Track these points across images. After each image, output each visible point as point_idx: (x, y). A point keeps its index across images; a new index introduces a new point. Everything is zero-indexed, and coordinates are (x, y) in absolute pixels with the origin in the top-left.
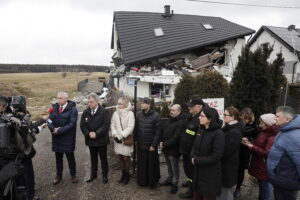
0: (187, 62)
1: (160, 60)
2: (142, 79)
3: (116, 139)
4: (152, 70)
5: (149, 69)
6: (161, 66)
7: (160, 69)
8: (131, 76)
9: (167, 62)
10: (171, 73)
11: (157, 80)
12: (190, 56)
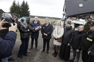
0: (91, 17)
1: (80, 16)
2: (72, 22)
3: (55, 38)
4: (76, 19)
5: (75, 18)
6: (80, 18)
7: (79, 19)
8: (68, 20)
9: (83, 17)
10: (84, 20)
11: (77, 22)
12: (93, 15)
